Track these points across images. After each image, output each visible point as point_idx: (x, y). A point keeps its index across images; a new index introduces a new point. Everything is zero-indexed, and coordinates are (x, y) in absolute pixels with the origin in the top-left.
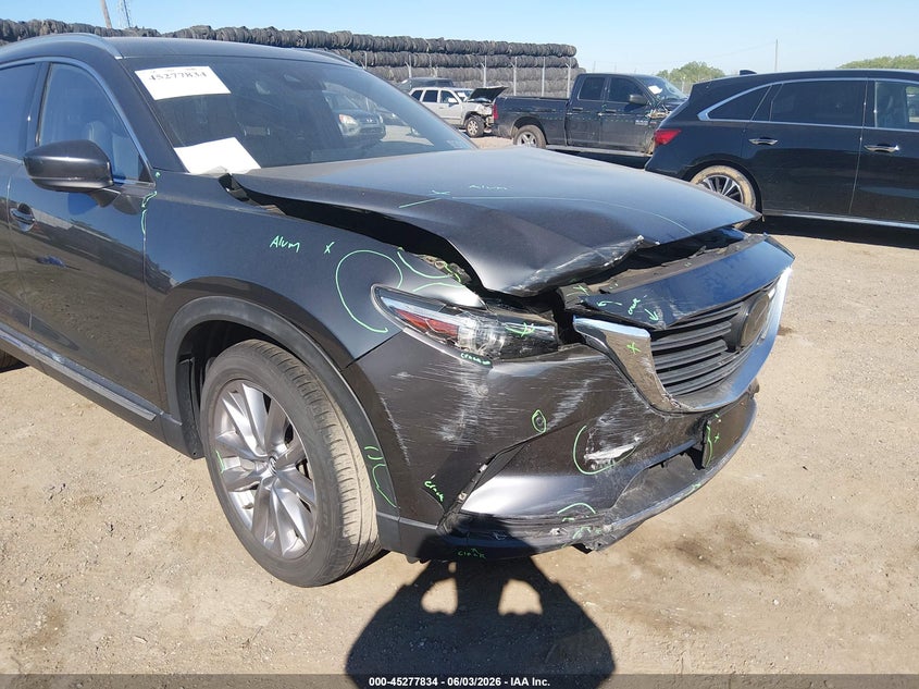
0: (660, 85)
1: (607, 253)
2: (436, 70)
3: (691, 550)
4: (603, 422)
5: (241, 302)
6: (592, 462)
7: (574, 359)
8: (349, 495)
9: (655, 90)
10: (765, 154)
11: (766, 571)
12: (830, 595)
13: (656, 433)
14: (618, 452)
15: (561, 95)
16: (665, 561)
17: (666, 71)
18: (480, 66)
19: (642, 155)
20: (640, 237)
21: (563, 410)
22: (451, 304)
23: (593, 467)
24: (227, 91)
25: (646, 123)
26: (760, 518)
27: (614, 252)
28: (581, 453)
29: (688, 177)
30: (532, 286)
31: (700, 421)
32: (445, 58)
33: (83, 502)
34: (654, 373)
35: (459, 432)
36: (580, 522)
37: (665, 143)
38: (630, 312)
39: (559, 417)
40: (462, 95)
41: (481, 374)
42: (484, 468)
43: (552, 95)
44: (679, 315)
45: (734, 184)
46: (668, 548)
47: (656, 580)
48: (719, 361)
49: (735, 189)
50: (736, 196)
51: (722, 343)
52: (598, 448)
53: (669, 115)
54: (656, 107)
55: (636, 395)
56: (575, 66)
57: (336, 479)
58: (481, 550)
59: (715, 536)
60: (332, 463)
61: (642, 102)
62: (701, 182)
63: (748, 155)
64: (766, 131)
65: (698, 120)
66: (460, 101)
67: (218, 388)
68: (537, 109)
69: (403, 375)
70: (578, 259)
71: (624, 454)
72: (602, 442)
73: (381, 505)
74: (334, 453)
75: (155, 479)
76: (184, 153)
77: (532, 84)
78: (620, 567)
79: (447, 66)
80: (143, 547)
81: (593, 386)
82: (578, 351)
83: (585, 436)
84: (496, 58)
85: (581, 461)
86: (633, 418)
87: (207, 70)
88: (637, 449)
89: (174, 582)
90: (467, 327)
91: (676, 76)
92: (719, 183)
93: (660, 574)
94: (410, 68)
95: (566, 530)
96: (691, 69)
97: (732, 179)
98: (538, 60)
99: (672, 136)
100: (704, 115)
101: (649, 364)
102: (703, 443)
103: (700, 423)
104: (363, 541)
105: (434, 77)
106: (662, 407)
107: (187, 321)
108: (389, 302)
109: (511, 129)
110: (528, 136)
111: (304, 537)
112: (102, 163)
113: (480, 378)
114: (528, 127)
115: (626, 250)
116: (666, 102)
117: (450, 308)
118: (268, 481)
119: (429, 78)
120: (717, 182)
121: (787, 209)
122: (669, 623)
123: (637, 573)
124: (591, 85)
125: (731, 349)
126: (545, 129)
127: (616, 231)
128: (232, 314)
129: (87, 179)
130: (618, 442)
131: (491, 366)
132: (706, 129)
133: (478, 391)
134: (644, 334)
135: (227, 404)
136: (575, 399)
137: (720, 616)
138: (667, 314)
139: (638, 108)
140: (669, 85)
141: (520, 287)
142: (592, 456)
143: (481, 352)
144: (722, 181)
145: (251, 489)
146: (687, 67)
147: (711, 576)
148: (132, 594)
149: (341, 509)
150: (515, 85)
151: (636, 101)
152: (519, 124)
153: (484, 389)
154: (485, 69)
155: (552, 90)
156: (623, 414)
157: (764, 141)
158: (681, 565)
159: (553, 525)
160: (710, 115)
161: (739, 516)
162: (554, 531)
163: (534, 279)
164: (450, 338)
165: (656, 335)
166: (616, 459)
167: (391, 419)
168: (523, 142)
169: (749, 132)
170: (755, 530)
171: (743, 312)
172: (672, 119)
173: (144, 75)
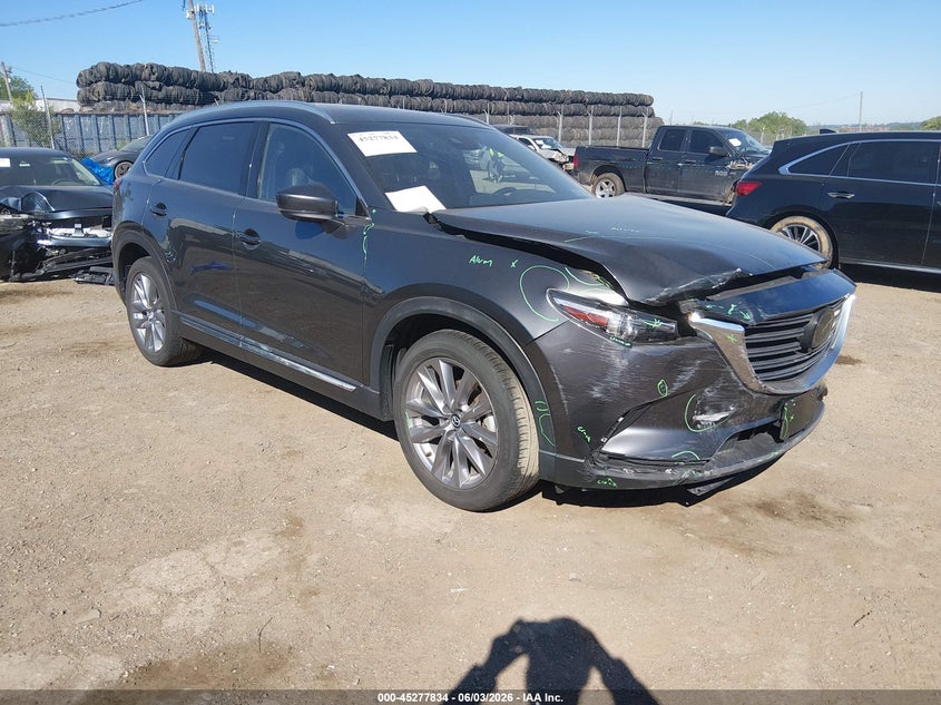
0: (740, 137)
1: (715, 280)
2: (512, 118)
3: (768, 508)
4: (708, 393)
5: (447, 301)
6: (698, 422)
7: (689, 346)
8: (524, 437)
9: (735, 142)
10: (843, 207)
11: (828, 524)
12: (878, 541)
13: (746, 406)
14: (717, 417)
15: (635, 143)
16: (746, 514)
17: (744, 121)
18: (556, 115)
19: (721, 204)
20: (739, 270)
21: (680, 381)
22: (605, 304)
23: (699, 426)
24: (414, 151)
25: (725, 173)
26: (824, 491)
27: (720, 279)
28: (691, 415)
29: (768, 225)
30: (661, 299)
31: (779, 403)
32: (521, 106)
33: (289, 454)
34: (746, 358)
35: (606, 391)
36: (687, 466)
37: (746, 194)
38: (730, 312)
39: (677, 386)
40: (541, 142)
41: (625, 351)
42: (621, 419)
43: (627, 144)
44: (765, 316)
45: (812, 233)
46: (749, 505)
47: (741, 525)
48: (795, 358)
49: (813, 238)
50: (813, 244)
51: (797, 344)
52: (704, 412)
53: (751, 167)
54: (736, 158)
55: (732, 374)
56: (651, 115)
57: (516, 424)
58: (614, 479)
59: (788, 501)
60: (515, 414)
61: (722, 153)
62: (780, 230)
63: (824, 207)
64: (844, 186)
65: (778, 173)
66: (537, 148)
67: (417, 364)
68: (617, 158)
69: (568, 350)
70: (695, 282)
71: (722, 419)
72: (707, 408)
73: (543, 445)
74: (516, 407)
75: (339, 441)
76: (394, 197)
77: (607, 132)
78: (711, 515)
79: (524, 114)
80: (346, 482)
81: (701, 365)
82: (691, 341)
83: (694, 401)
84: (572, 107)
85: (690, 421)
86: (732, 392)
87: (397, 133)
88: (732, 416)
89: (374, 503)
90: (614, 320)
91: (756, 126)
92: (797, 232)
93: (743, 521)
94: (488, 116)
95: (677, 472)
96: (772, 121)
97: (810, 229)
98: (614, 109)
99: (752, 189)
100: (785, 170)
101: (744, 353)
102: (781, 421)
103: (780, 402)
104: (528, 474)
105: (511, 125)
106: (752, 386)
107: (399, 315)
108: (560, 301)
109: (590, 177)
110: (607, 183)
111: (482, 469)
112: (331, 201)
113: (623, 355)
114: (608, 175)
115: (728, 278)
116: (746, 154)
117: (604, 306)
118: (450, 433)
119: (508, 126)
120: (796, 231)
121: (864, 257)
122: (751, 550)
123: (725, 520)
124: (672, 137)
125: (804, 350)
126: (624, 178)
127: (723, 265)
128: (440, 309)
129: (323, 213)
130: (718, 409)
131: (630, 347)
132: (785, 182)
133: (620, 363)
134: (741, 329)
135: (421, 375)
136: (688, 375)
137: (791, 548)
138: (757, 316)
139: (719, 159)
140: (749, 138)
141: (653, 299)
142: (699, 418)
143: (623, 337)
144: (801, 230)
145: (430, 442)
146: (766, 117)
147: (783, 525)
148: (346, 511)
149: (518, 446)
150: (590, 132)
151: (716, 152)
152: (598, 173)
153: (625, 362)
154: (561, 117)
155: (627, 138)
156: (723, 388)
157: (841, 195)
158: (759, 517)
159: (668, 467)
160: (791, 169)
161: (808, 490)
162: (668, 471)
163: (662, 294)
164: (602, 327)
165: (749, 331)
166: (716, 422)
167: (558, 381)
168: (602, 189)
169: (829, 186)
170: (820, 499)
171: (813, 321)
172: (754, 172)
173: (355, 137)
